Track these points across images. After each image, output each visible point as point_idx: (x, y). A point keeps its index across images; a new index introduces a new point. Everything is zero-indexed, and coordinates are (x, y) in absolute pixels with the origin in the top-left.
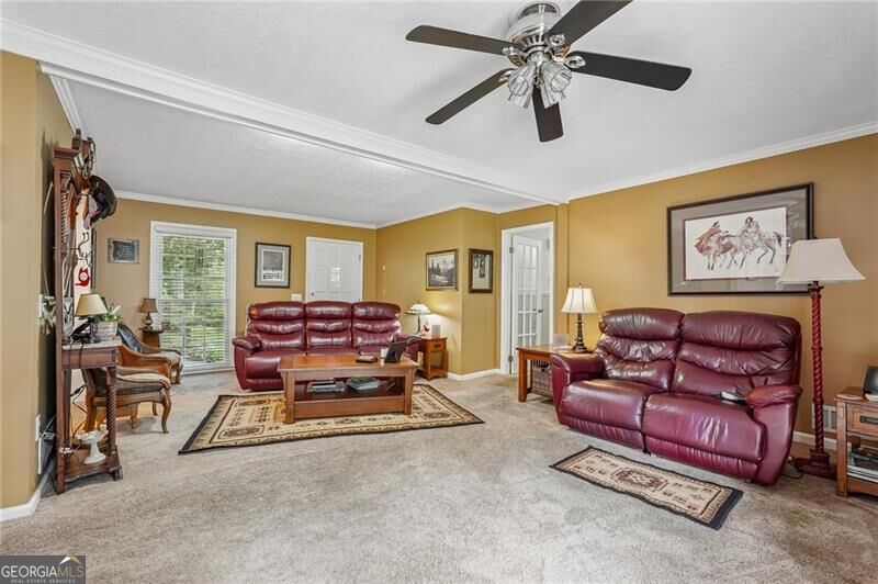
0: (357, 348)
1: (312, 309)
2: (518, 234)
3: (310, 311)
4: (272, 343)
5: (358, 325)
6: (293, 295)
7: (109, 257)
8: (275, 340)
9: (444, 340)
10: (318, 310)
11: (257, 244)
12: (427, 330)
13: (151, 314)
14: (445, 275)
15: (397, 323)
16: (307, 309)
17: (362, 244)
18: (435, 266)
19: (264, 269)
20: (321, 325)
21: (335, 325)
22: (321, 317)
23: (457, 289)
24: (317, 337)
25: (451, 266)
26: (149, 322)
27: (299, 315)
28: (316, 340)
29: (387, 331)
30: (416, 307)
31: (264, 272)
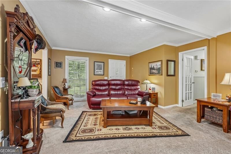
0: (126, 95)
1: (111, 82)
2: (185, 53)
3: (111, 83)
4: (99, 93)
5: (126, 87)
6: (105, 78)
7: (55, 67)
8: (100, 92)
9: (157, 93)
10: (113, 82)
11: (94, 62)
12: (150, 89)
13: (66, 83)
14: (157, 70)
15: (139, 87)
16: (110, 82)
17: (125, 61)
18: (152, 67)
19: (97, 69)
20: (114, 87)
21: (118, 87)
22: (114, 85)
23: (162, 75)
24: (113, 91)
25: (159, 66)
26: (65, 86)
27: (107, 84)
28: (112, 92)
29: (136, 90)
30: (145, 81)
31: (96, 70)
